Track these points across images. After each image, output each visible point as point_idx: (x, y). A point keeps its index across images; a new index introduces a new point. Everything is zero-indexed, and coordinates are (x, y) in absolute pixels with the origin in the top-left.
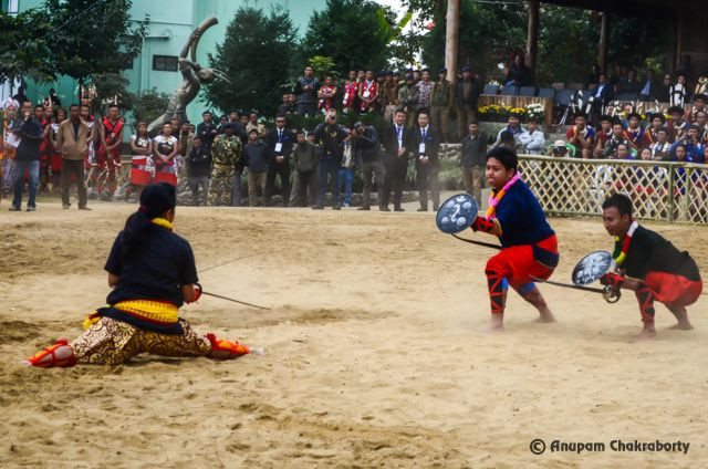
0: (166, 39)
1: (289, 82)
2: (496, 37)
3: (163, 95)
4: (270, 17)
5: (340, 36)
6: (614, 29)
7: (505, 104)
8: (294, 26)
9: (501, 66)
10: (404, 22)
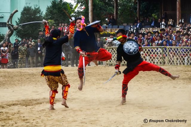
0: (2, 17)
1: (41, 28)
2: (105, 10)
3: (2, 34)
4: (34, 9)
5: (56, 13)
6: (142, 6)
7: (108, 31)
8: (42, 11)
9: (107, 19)
10: (75, 7)
